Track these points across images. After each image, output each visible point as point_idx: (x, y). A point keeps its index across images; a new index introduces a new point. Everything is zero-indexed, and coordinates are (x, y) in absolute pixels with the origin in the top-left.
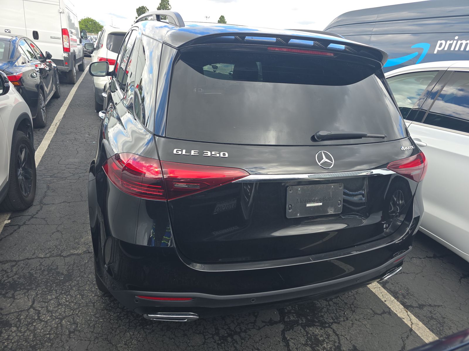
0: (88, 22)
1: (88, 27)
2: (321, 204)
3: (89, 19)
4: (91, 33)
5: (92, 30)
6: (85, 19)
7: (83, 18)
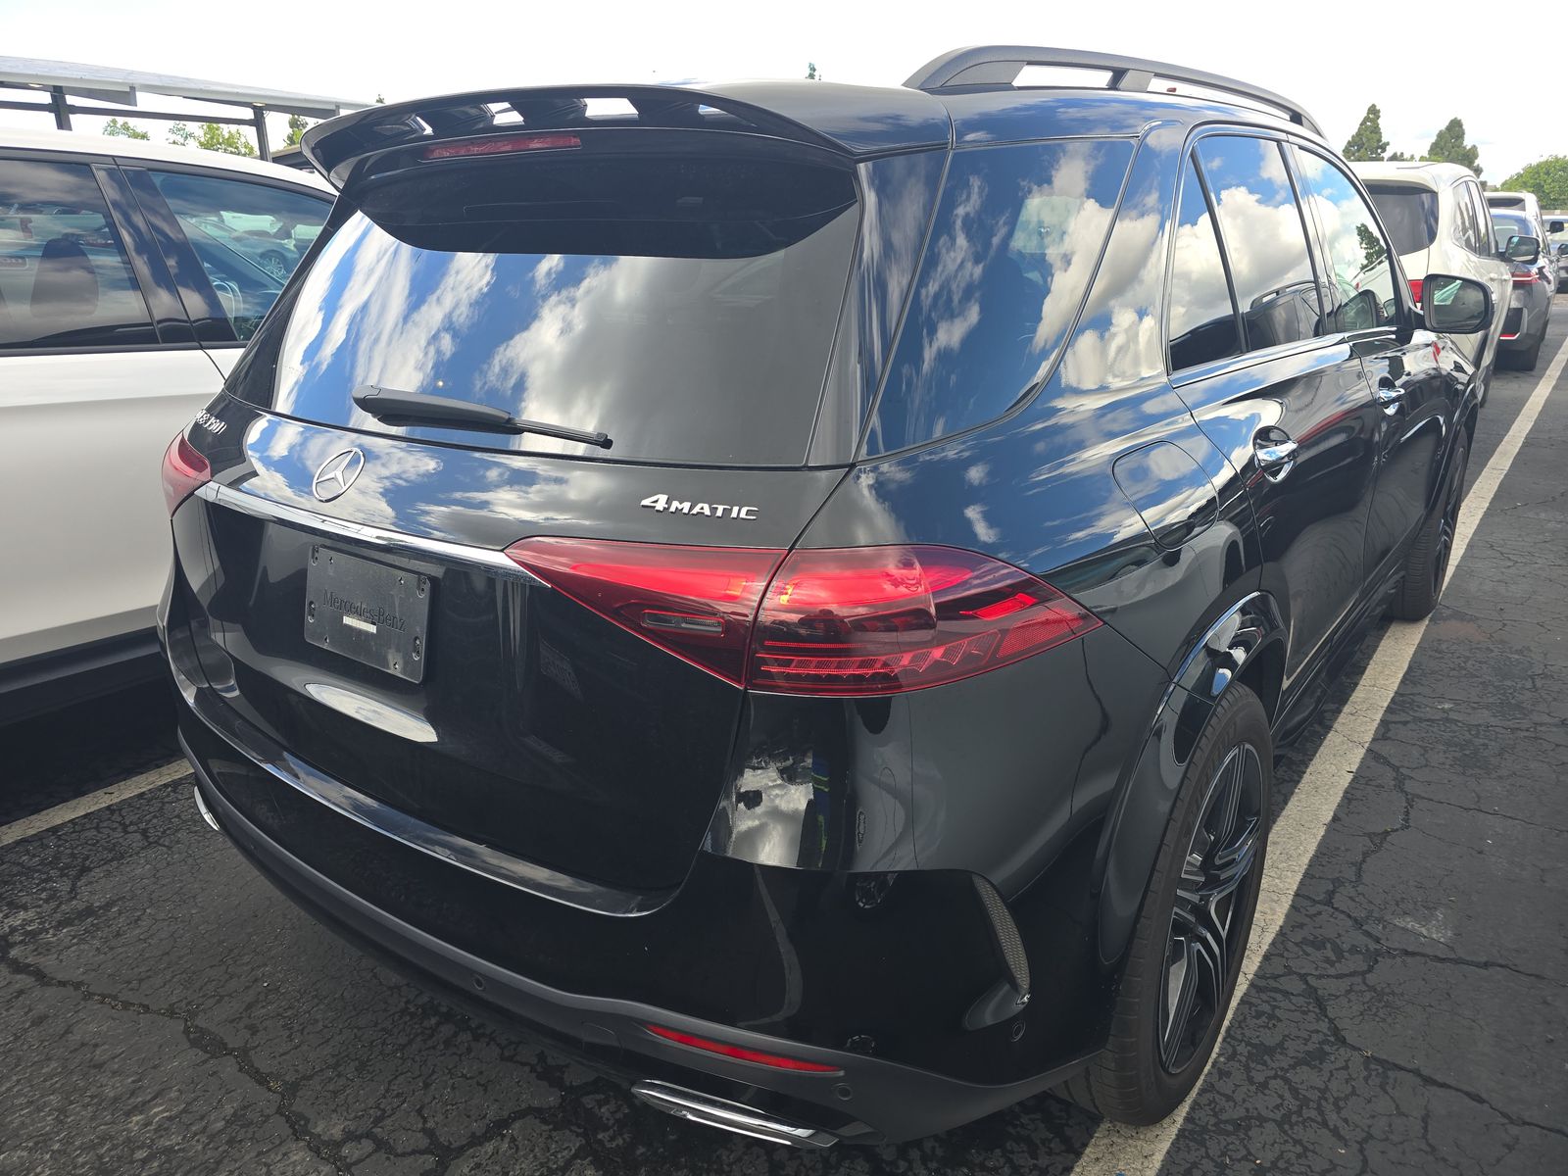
0: (1548, 173)
1: (1544, 192)
2: (373, 629)
3: (1557, 160)
4: (1550, 209)
5: (1555, 200)
6: (1539, 165)
7: (1534, 163)
